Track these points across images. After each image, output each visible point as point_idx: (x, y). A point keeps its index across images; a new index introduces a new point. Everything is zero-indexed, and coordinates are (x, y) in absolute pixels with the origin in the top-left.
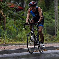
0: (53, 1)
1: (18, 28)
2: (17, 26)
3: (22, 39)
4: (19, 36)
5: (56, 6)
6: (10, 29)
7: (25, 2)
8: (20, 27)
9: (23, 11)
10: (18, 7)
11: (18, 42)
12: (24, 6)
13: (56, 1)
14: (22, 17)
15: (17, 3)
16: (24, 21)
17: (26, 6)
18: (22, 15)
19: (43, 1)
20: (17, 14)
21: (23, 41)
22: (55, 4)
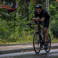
0: (45, 2)
1: (10, 29)
2: (10, 27)
3: (14, 40)
4: (12, 36)
5: (47, 7)
6: (3, 30)
7: (17, 3)
8: (13, 28)
9: (15, 12)
10: (10, 8)
11: (11, 43)
12: (16, 7)
13: (47, 2)
14: (15, 18)
15: (9, 5)
16: (16, 22)
17: (17, 7)
18: (14, 16)
19: (34, 2)
20: (9, 15)
21: (16, 42)
22: (46, 5)
